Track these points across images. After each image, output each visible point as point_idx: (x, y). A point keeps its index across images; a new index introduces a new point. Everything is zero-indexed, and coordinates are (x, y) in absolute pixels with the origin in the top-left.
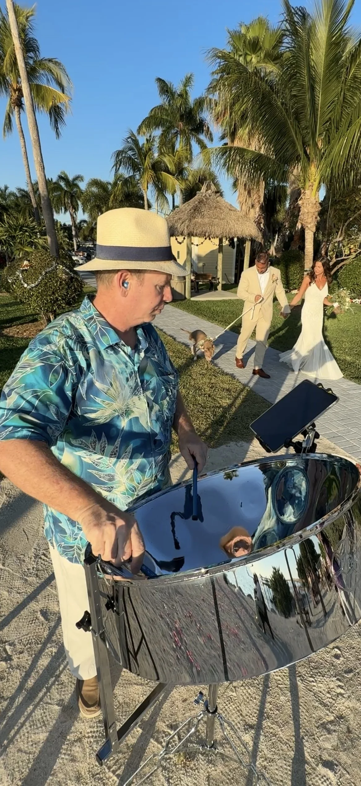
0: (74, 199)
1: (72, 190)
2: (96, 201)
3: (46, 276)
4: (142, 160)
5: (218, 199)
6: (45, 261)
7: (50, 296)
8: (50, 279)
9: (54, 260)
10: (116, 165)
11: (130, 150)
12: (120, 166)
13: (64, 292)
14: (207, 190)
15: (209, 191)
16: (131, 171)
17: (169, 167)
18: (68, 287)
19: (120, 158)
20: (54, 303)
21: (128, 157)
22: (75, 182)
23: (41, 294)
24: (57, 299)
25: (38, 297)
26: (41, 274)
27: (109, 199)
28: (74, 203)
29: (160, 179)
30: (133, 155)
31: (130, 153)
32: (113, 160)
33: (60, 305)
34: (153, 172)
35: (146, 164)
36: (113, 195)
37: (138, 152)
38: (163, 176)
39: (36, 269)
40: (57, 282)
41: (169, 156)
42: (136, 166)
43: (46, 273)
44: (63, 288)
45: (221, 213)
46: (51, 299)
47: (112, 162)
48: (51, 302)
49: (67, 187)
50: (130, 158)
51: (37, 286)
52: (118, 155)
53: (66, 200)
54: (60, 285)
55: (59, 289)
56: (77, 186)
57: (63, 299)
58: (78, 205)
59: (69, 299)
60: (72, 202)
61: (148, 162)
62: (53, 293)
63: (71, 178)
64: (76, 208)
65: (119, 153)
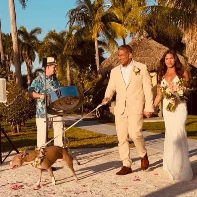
0: (31, 51)
1: (30, 42)
2: (52, 51)
3: (18, 99)
4: (93, 14)
5: (149, 41)
6: (18, 90)
7: (19, 110)
8: (20, 100)
9: (23, 90)
10: (70, 21)
11: (83, 8)
12: (73, 21)
13: (28, 108)
14: (140, 36)
15: (142, 37)
16: (84, 24)
17: (118, 17)
18: (31, 105)
19: (74, 15)
20: (21, 116)
21: (81, 14)
22: (33, 35)
23: (14, 109)
24: (23, 112)
25: (12, 111)
26: (15, 97)
27: (64, 48)
28: (31, 54)
29: (109, 28)
30: (85, 11)
31: (83, 10)
32: (68, 17)
33: (25, 117)
34: (102, 23)
35: (96, 17)
36: (66, 45)
37: (90, 8)
38: (112, 25)
39: (12, 95)
40: (24, 102)
41: (118, 8)
42: (88, 19)
43: (18, 97)
44: (27, 106)
45: (151, 52)
46: (19, 112)
47: (68, 19)
48: (19, 114)
49: (25, 39)
50: (83, 14)
51: (12, 104)
52: (72, 13)
53: (23, 52)
54: (26, 104)
55: (25, 106)
56: (35, 38)
57: (27, 113)
58: (34, 55)
59: (30, 113)
60: (28, 53)
61: (98, 16)
62: (22, 109)
63: (29, 31)
64: (32, 58)
65: (73, 11)
